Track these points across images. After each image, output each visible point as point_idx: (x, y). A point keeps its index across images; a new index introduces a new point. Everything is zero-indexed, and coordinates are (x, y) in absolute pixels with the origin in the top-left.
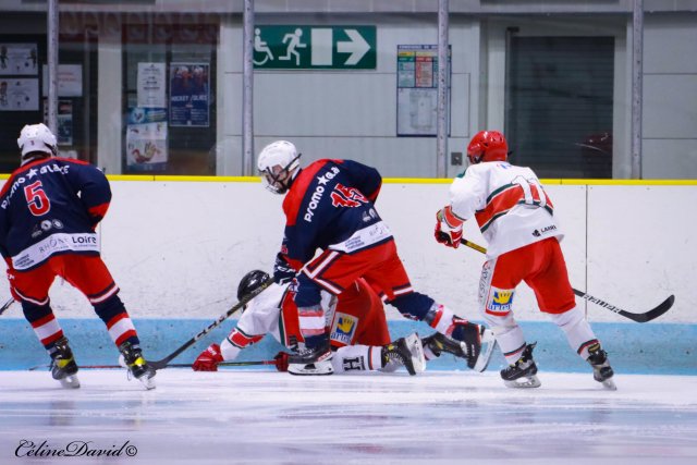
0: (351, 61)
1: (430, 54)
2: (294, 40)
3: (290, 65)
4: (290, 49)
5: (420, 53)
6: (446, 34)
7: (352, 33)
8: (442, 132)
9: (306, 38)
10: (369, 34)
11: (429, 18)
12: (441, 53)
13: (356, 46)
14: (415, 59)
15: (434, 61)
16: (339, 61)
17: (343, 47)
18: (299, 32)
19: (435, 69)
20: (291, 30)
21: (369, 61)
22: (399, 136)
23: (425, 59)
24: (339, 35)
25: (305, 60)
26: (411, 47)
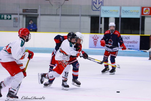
0: (9, 19)
1: (17, 18)
2: (2, 16)
3: (2, 19)
4: (2, 17)
5: (16, 18)
6: (19, 16)
7: (9, 16)
8: (18, 26)
9: (4, 16)
10: (11, 16)
11: (17, 14)
12: (18, 18)
13: (9, 17)
14: (16, 19)
15: (18, 19)
16: (7, 19)
17: (8, 17)
18: (3, 15)
19: (18, 20)
20: (2, 15)
21: (10, 19)
22: (14, 27)
23: (17, 19)
24: (7, 16)
25: (3, 18)
26: (15, 17)
